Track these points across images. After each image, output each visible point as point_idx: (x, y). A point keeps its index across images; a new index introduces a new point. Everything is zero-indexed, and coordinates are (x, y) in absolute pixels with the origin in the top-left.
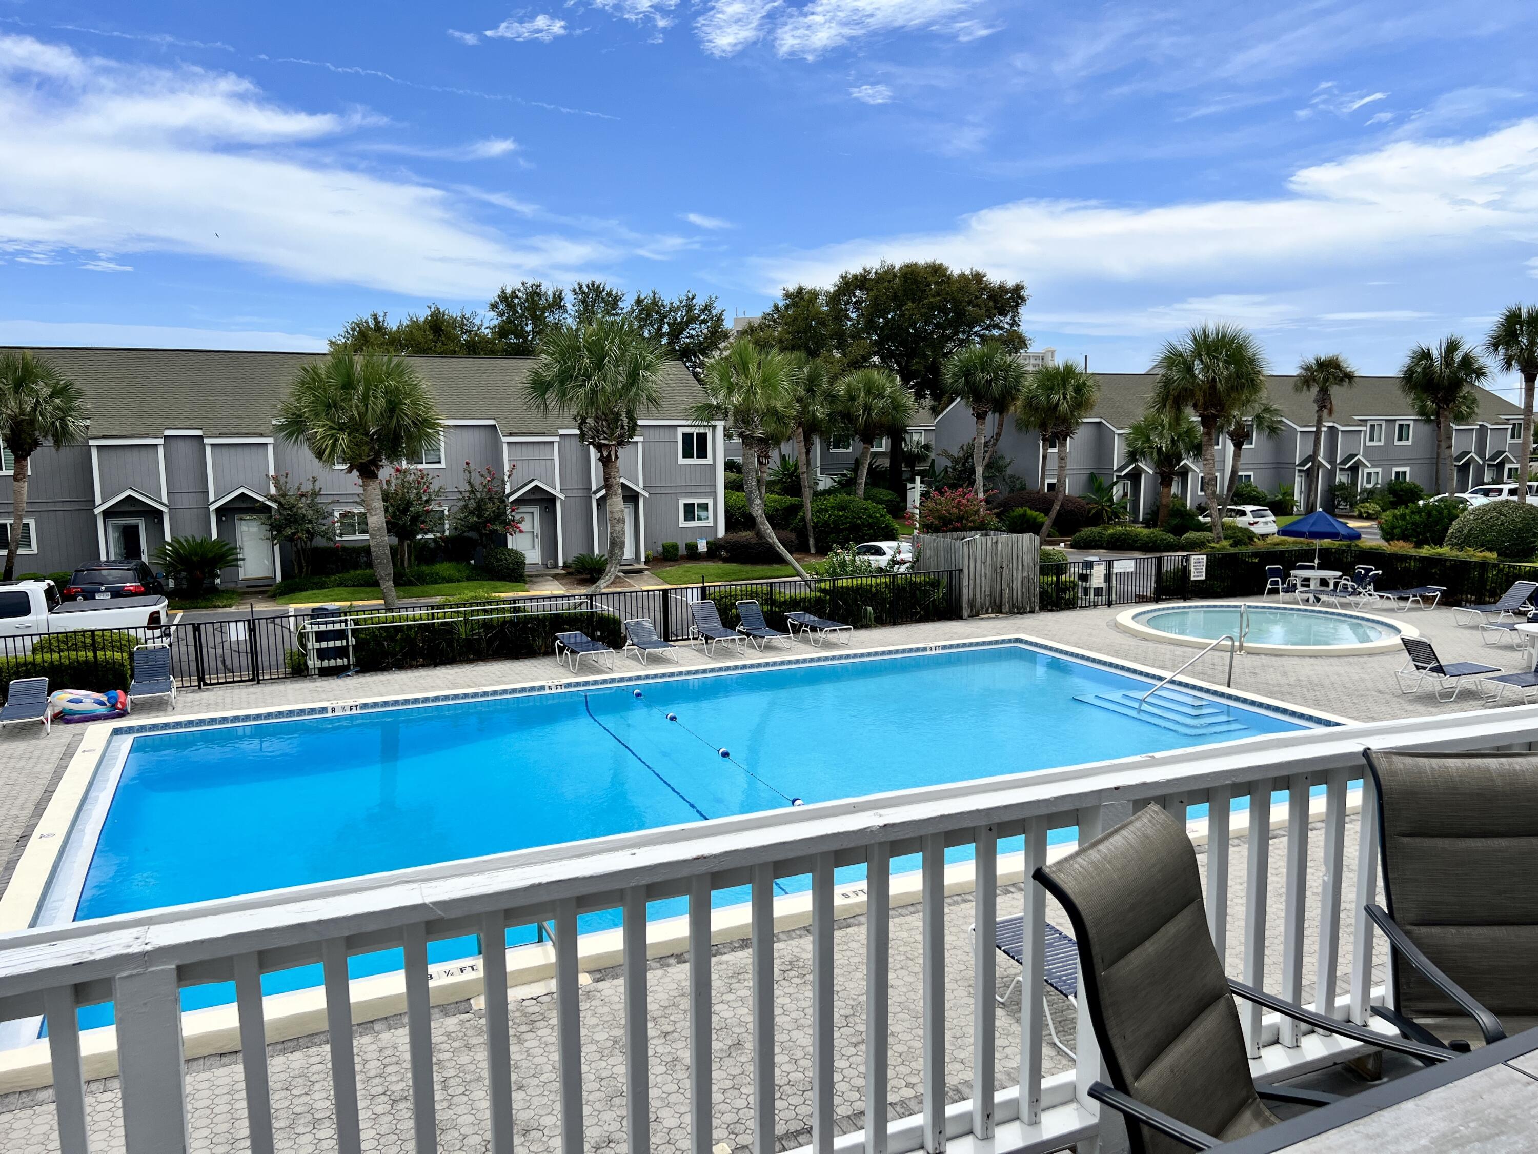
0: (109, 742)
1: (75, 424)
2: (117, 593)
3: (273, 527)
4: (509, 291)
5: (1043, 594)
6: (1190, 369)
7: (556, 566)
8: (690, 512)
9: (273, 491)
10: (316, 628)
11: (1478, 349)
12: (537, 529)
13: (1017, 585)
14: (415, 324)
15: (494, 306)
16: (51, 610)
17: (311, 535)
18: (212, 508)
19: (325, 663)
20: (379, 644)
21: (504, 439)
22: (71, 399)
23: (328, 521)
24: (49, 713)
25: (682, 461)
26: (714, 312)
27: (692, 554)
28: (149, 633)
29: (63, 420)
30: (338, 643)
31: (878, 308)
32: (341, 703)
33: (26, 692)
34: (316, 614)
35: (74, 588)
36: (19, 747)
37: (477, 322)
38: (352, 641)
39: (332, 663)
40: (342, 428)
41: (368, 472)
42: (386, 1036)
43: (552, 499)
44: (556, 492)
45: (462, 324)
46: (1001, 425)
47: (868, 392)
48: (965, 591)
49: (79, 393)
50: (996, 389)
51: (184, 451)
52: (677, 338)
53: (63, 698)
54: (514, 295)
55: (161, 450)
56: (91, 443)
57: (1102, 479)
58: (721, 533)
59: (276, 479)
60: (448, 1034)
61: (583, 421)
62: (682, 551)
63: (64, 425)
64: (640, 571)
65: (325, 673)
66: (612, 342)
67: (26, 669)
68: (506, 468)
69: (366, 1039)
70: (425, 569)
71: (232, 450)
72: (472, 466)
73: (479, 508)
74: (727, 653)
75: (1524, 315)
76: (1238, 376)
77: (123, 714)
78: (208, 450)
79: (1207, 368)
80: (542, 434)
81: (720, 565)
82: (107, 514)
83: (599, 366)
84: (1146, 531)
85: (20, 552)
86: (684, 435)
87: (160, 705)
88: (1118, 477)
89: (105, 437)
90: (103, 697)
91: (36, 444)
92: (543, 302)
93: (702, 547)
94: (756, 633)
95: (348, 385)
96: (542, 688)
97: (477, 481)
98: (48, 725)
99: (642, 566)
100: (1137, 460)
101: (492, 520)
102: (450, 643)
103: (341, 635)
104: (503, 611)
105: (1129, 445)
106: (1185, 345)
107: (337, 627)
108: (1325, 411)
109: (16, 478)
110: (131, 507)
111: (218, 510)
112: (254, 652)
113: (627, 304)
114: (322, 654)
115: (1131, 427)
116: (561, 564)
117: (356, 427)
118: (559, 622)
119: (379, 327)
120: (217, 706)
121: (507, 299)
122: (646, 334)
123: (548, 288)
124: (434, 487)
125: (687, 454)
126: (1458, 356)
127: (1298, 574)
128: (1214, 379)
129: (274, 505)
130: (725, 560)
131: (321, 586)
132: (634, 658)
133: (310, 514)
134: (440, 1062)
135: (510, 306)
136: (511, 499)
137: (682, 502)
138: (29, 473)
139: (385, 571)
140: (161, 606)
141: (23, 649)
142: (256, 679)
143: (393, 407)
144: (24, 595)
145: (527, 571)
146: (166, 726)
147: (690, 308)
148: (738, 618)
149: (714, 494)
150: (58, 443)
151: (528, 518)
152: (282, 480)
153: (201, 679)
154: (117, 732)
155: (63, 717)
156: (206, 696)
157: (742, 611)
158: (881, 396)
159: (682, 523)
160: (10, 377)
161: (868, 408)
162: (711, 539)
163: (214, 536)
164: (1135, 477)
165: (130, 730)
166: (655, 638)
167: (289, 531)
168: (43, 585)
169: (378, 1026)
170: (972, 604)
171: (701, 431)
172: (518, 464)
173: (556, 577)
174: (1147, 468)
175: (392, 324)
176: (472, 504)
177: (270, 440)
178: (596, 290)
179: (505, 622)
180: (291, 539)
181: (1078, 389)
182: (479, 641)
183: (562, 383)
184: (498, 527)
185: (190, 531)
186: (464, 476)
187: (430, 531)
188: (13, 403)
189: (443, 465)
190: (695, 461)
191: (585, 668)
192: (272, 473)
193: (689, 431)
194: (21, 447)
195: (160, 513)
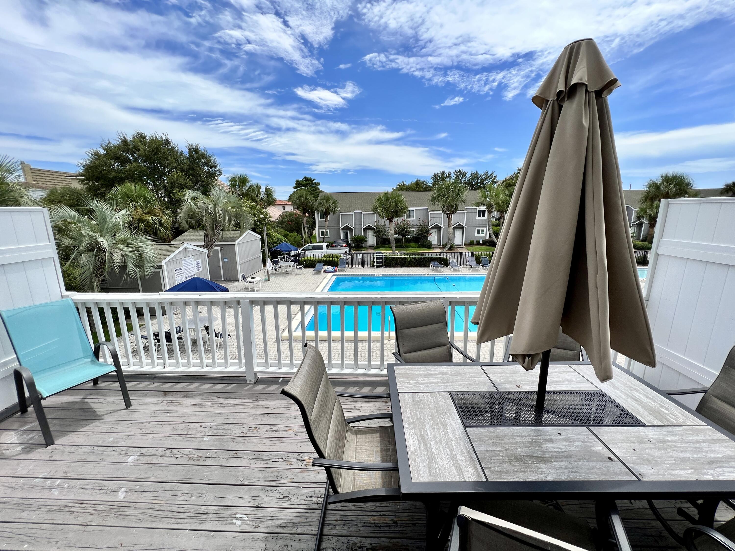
0: (332, 277)
1: (337, 209)
2: (342, 246)
3: (375, 233)
4: (436, 174)
6: (659, 188)
7: (440, 245)
8: (479, 232)
9: (375, 225)
10: (376, 256)
12: (436, 235)
14: (412, 184)
16: (327, 249)
17: (383, 235)
18: (363, 228)
19: (377, 265)
20: (389, 261)
21: (430, 212)
22: (336, 204)
23: (387, 232)
24: (323, 270)
25: (477, 218)
26: (494, 176)
27: (478, 243)
28: (344, 255)
29: (335, 208)
30: (381, 260)
32: (378, 274)
33: (319, 266)
34: (377, 253)
35: (334, 245)
36: (316, 276)
37: (427, 182)
38: (384, 260)
39: (379, 265)
40: (385, 210)
41: (391, 220)
42: (364, 344)
43: (441, 228)
44: (442, 226)
45: (423, 183)
49: (338, 202)
51: (358, 215)
52: (482, 183)
53: (326, 267)
54: (437, 175)
55: (353, 215)
56: (340, 213)
58: (487, 238)
59: (376, 222)
60: (376, 346)
61: (444, 207)
62: (475, 242)
63: (335, 210)
64: (463, 247)
65: (378, 267)
66: (452, 186)
67: (320, 261)
68: (429, 220)
69: (360, 344)
70: (408, 244)
71: (367, 215)
72: (421, 219)
73: (421, 230)
74: (477, 270)
76: (680, 190)
77: (336, 272)
78: (363, 215)
79: (666, 187)
80: (436, 211)
81: (486, 247)
82: (342, 229)
83: (448, 193)
84: (641, 243)
85: (326, 237)
86: (479, 210)
87: (343, 271)
88: (633, 225)
89: (342, 212)
90: (333, 268)
91: (329, 214)
92: (445, 176)
93: (481, 242)
94: (485, 266)
95: (387, 200)
96: (424, 275)
97: (422, 223)
98: (322, 273)
99: (463, 246)
100: (640, 219)
101: (424, 233)
102: (405, 262)
103: (381, 258)
104: (419, 255)
105: (638, 214)
106: (658, 180)
107: (380, 256)
109: (325, 221)
110: (347, 228)
111: (364, 229)
112: (363, 261)
113: (468, 175)
114: (377, 262)
115: (639, 208)
116: (441, 245)
117: (388, 210)
118: (432, 259)
119: (404, 185)
120: (354, 272)
121: (436, 176)
122: (473, 183)
123: (447, 172)
124: (411, 224)
125: (479, 216)
128: (668, 191)
129: (376, 228)
130: (488, 246)
131: (384, 247)
132: (450, 269)
133: (383, 230)
134: (373, 351)
135: (437, 178)
136: (430, 227)
137: (476, 229)
138: (328, 220)
139: (393, 244)
140: (348, 250)
141: (320, 257)
142: (363, 267)
143: (397, 205)
144: (322, 246)
145: (432, 246)
146: (343, 275)
147: (487, 175)
148: (481, 262)
149: (486, 227)
150: (334, 214)
151: (434, 233)
152: (378, 222)
153: (352, 266)
154: (333, 275)
155: (325, 271)
156: (353, 269)
157: (483, 260)
159: (476, 235)
162: (484, 240)
163: (363, 235)
164: (640, 225)
165: (336, 275)
166: (456, 265)
167: (378, 234)
168: (326, 244)
169: (363, 342)
171: (484, 209)
172: (433, 219)
173: (439, 248)
174: (645, 221)
175: (407, 184)
176: (420, 229)
177: (371, 213)
178: (460, 172)
179: (419, 258)
180: (378, 236)
182: (413, 262)
183: (438, 197)
184: (426, 235)
185: (358, 234)
186: (419, 221)
187: (409, 235)
188: (326, 205)
189: (414, 219)
190: (482, 218)
191: (436, 270)
192: (375, 220)
193: (480, 209)
194: (327, 214)
195: (352, 229)
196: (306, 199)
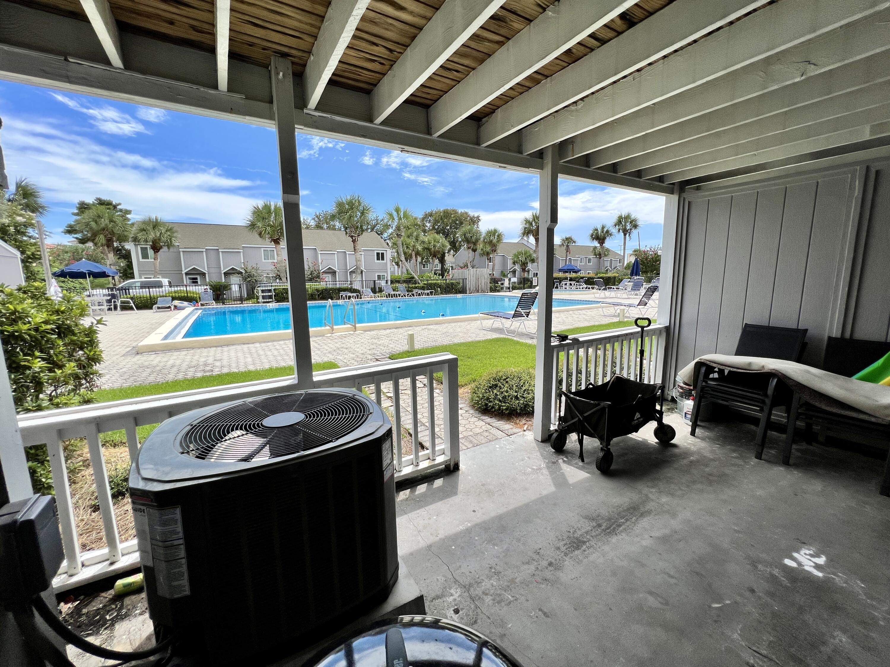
0: (193, 311)
1: (175, 242)
3: (243, 278)
5: (491, 288)
6: (531, 224)
8: (379, 278)
9: (243, 267)
10: (261, 288)
11: (611, 228)
13: (483, 284)
15: (314, 219)
17: (256, 281)
18: (223, 272)
19: (265, 300)
20: (282, 294)
21: (319, 252)
22: (173, 233)
23: (262, 278)
24: (173, 305)
25: (376, 261)
29: (170, 239)
30: (269, 294)
31: (436, 222)
33: (164, 301)
38: (274, 294)
43: (335, 271)
44: (336, 269)
46: (475, 256)
47: (435, 241)
48: (467, 285)
49: (176, 232)
50: (474, 239)
51: (212, 254)
53: (177, 302)
55: (204, 253)
56: (180, 250)
57: (504, 272)
59: (244, 263)
63: (171, 241)
68: (320, 261)
71: (229, 254)
72: (309, 260)
73: (311, 274)
75: (623, 216)
77: (198, 306)
78: (221, 253)
80: (331, 251)
82: (187, 274)
88: (509, 271)
89: (185, 248)
90: (190, 303)
91: (161, 248)
97: (310, 265)
98: (172, 309)
100: (515, 266)
101: (315, 278)
103: (270, 291)
107: (268, 288)
108: (568, 253)
110: (195, 271)
111: (224, 273)
112: (241, 295)
114: (264, 297)
115: (513, 255)
125: (378, 259)
126: (605, 230)
127: (563, 283)
129: (244, 272)
136: (322, 271)
137: (377, 274)
149: (387, 272)
152: (246, 263)
154: (196, 309)
155: (177, 307)
158: (438, 242)
160: (151, 225)
161: (434, 246)
163: (223, 281)
164: (514, 272)
165: (200, 309)
167: (249, 280)
168: (167, 280)
170: (470, 290)
171: (382, 252)
172: (323, 260)
174: (518, 269)
176: (309, 272)
177: (242, 251)
181: (498, 236)
185: (215, 279)
188: (152, 233)
190: (381, 261)
192: (242, 261)
193: (378, 252)
194: (156, 248)
195: (205, 274)
196: (111, 221)
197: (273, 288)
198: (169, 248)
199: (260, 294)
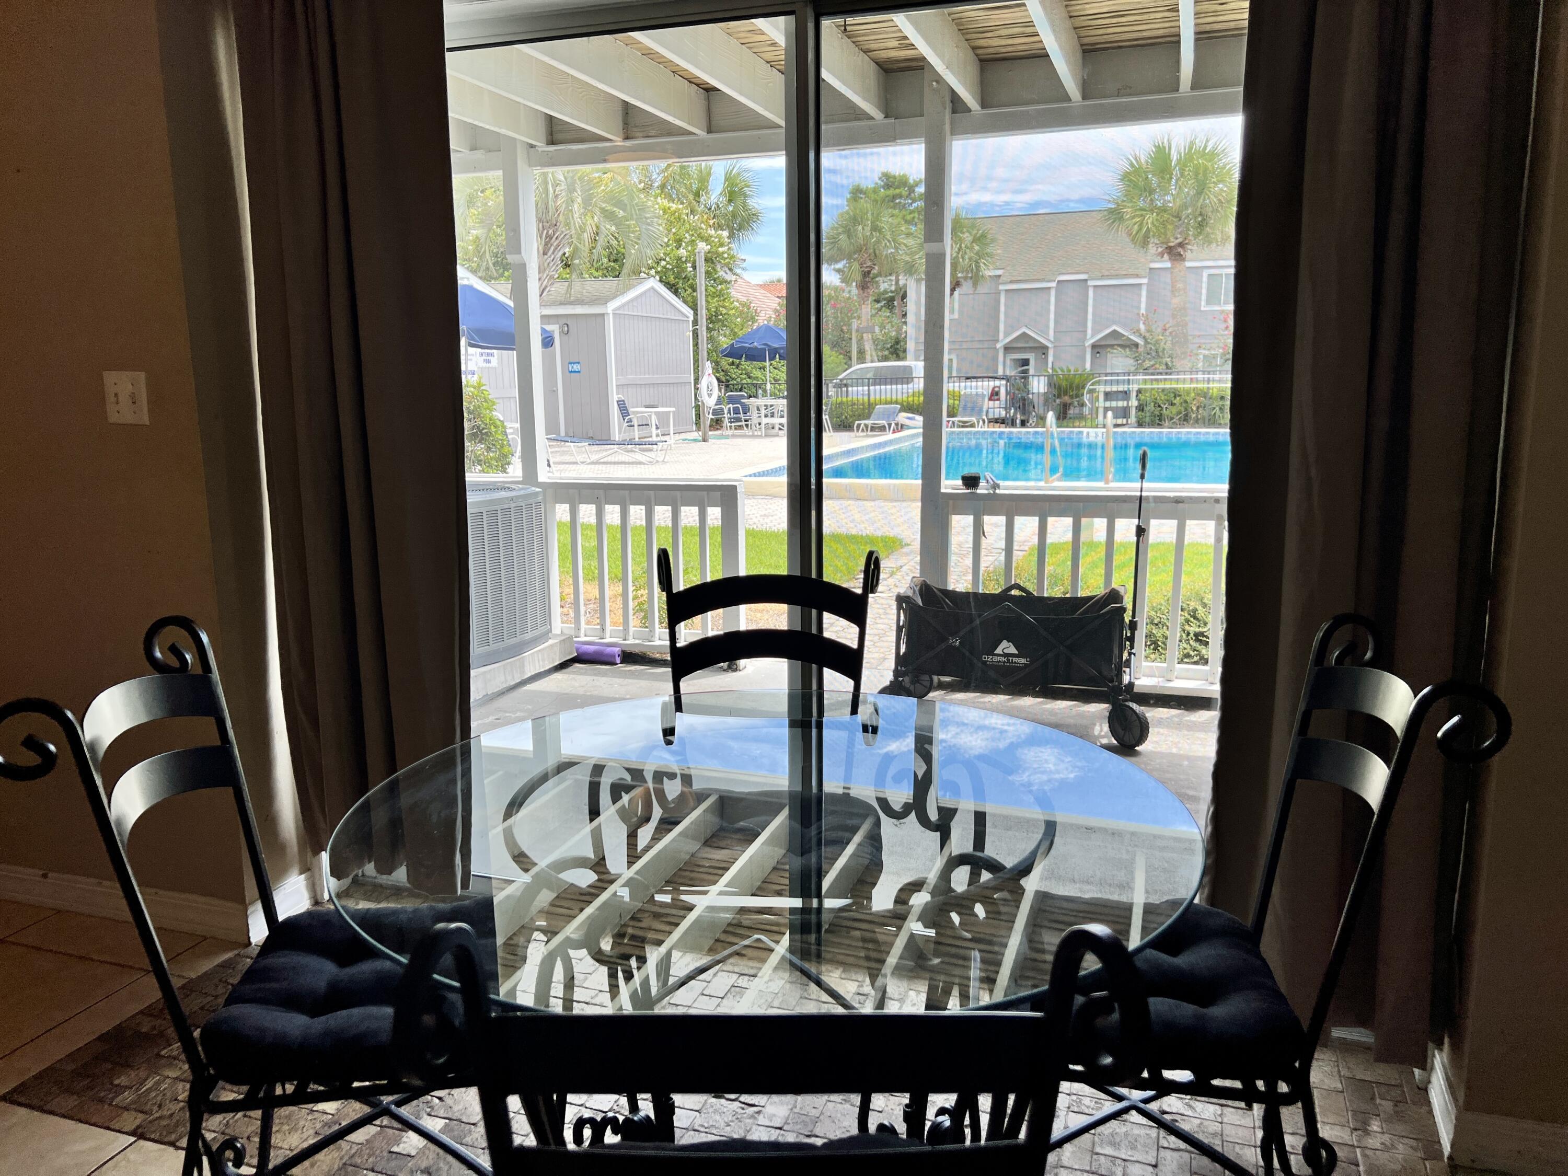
9: (1141, 328)
18: (1088, 343)
29: (977, 262)
33: (885, 412)
38: (1136, 404)
51: (1071, 294)
55: (1053, 293)
56: (1001, 287)
59: (1145, 316)
63: (978, 267)
71: (1111, 292)
78: (1091, 291)
82: (1007, 349)
98: (889, 427)
103: (1126, 395)
110: (1024, 342)
111: (1094, 346)
129: (1141, 342)
177: (1145, 281)
185: (1070, 363)
192: (1142, 312)
195: (1047, 348)
196: (875, 228)
197: (1135, 387)
198: (975, 285)
199: (1101, 403)
